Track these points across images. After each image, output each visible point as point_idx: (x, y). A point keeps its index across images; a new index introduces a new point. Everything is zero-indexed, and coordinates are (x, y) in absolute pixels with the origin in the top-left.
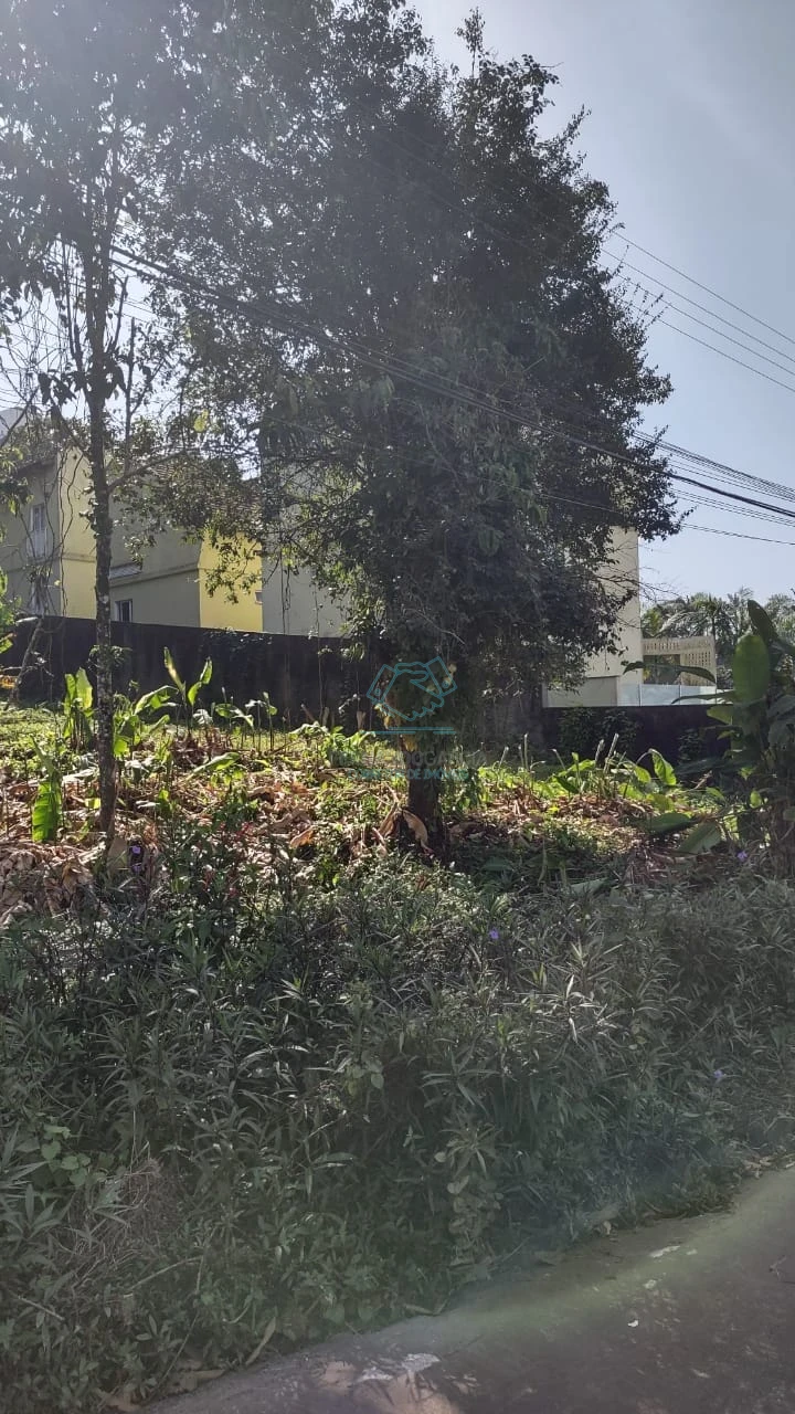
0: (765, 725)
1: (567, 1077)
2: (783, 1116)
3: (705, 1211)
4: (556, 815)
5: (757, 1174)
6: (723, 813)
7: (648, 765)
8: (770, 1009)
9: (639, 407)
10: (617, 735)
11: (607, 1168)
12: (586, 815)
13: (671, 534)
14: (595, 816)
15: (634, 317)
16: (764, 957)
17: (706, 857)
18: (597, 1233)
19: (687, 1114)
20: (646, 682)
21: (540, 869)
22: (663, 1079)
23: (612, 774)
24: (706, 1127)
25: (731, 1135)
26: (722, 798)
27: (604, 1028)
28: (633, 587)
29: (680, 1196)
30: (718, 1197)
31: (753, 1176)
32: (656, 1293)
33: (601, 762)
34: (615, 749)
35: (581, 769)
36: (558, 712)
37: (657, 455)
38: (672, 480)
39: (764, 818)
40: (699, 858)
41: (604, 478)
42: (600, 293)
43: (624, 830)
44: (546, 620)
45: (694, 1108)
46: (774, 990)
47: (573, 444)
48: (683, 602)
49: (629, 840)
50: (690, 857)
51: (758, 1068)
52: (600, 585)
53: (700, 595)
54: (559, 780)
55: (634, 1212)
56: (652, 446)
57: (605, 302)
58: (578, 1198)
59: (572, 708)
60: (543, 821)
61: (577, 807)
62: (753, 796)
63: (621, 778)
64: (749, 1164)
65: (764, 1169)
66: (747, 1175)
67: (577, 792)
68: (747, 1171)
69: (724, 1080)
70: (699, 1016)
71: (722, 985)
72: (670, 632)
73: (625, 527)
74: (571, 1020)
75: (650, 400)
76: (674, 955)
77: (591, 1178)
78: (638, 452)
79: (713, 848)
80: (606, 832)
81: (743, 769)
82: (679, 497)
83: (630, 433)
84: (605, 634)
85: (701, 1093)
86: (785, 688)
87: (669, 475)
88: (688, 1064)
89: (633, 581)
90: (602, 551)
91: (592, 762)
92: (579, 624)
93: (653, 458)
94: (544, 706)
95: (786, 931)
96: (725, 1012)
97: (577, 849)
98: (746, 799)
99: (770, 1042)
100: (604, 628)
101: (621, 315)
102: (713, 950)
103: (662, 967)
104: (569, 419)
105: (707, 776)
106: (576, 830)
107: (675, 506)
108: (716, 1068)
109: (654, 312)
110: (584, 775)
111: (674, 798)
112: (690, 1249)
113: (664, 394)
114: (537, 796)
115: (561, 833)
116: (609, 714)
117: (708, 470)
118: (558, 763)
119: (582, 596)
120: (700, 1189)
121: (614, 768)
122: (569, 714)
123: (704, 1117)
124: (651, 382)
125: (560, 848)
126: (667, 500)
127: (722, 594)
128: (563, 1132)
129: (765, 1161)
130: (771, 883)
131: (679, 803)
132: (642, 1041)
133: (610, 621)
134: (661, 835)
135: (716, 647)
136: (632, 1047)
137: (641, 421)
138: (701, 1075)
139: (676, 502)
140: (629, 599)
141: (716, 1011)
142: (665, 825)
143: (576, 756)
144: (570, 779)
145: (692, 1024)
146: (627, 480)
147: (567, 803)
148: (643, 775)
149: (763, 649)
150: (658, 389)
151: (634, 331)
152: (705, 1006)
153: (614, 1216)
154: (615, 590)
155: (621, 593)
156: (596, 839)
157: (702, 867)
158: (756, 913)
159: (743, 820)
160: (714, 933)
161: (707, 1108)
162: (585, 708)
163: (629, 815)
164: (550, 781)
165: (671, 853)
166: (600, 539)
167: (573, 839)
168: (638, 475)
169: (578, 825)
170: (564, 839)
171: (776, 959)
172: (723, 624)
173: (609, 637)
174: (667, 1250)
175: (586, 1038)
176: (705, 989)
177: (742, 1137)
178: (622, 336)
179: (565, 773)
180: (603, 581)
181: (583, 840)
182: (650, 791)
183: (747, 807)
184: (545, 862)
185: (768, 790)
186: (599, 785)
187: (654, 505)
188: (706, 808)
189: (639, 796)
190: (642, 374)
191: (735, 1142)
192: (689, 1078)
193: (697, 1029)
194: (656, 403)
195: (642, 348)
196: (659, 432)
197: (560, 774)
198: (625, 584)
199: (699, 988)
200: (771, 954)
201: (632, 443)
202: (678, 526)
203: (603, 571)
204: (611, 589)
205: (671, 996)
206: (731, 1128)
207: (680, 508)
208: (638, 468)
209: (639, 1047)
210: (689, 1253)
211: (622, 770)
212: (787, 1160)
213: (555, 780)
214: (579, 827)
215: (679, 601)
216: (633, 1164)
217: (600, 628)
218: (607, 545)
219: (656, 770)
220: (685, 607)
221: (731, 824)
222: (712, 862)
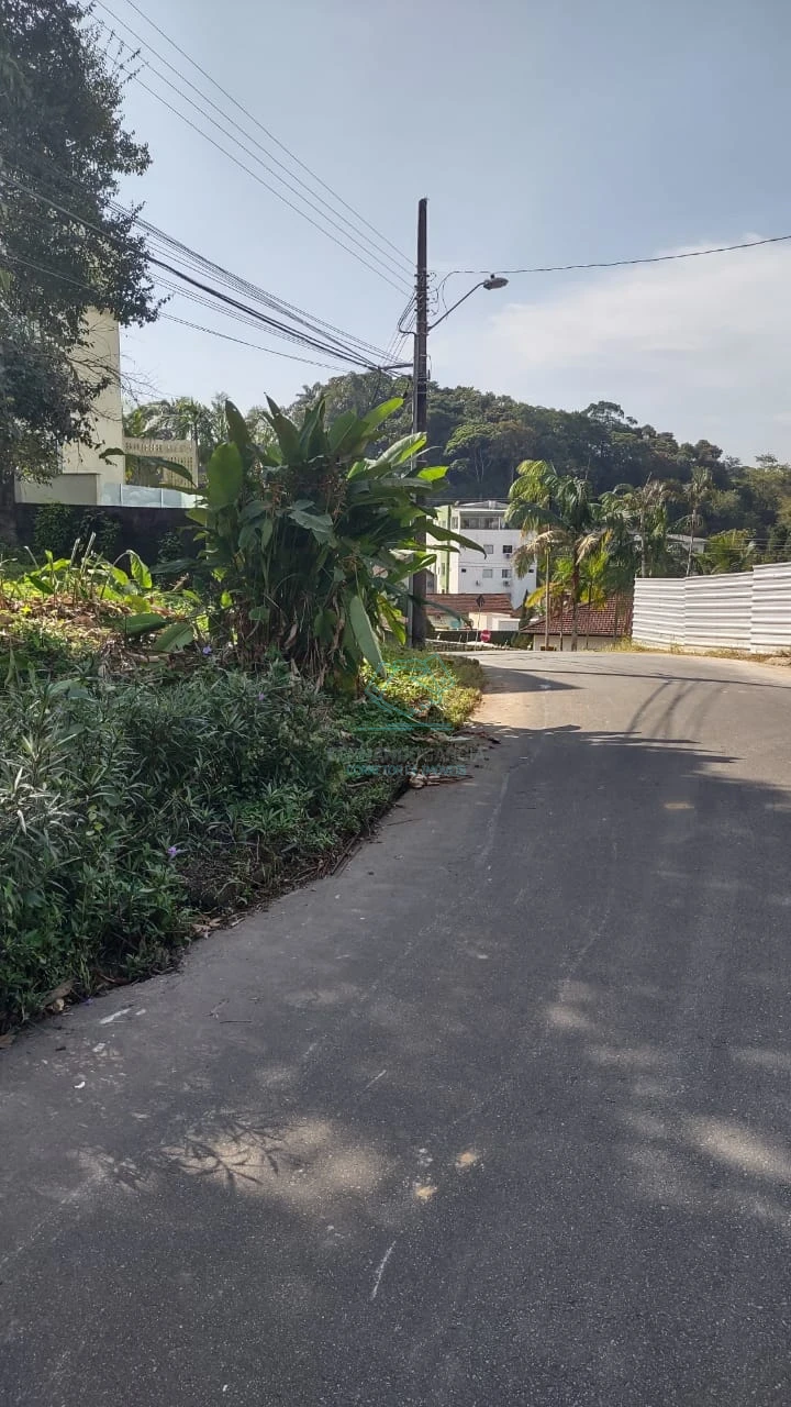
0: (236, 528)
1: (17, 867)
2: (232, 881)
3: (157, 974)
4: (28, 615)
5: (206, 935)
6: (195, 614)
7: (124, 566)
8: (225, 789)
9: (116, 175)
10: (94, 535)
11: (62, 950)
12: (61, 616)
13: (148, 321)
14: (70, 617)
15: (109, 69)
16: (223, 742)
17: (179, 655)
18: (50, 1012)
19: (143, 890)
20: (128, 483)
21: (7, 670)
22: (123, 861)
23: (88, 574)
24: (160, 900)
25: (186, 904)
26: (198, 600)
27: (55, 817)
28: (107, 375)
29: (133, 964)
30: (170, 960)
31: (203, 937)
32: (104, 1054)
33: (77, 562)
34: (92, 548)
35: (56, 569)
36: (31, 509)
37: (135, 232)
38: (150, 264)
39: (233, 617)
40: (172, 657)
41: (77, 249)
42: (69, 32)
43: (99, 631)
44: (11, 399)
45: (151, 884)
46: (231, 772)
47: (43, 204)
48: (169, 405)
49: (105, 639)
50: (164, 655)
51: (213, 842)
52: (72, 368)
53: (183, 399)
54: (32, 579)
55: (88, 986)
56: (127, 221)
57: (76, 43)
58: (30, 982)
59: (48, 505)
60: (13, 622)
61: (51, 608)
62: (224, 597)
63: (99, 579)
64: (198, 928)
65: (212, 930)
66: (197, 937)
67: (50, 592)
68: (197, 934)
69: (178, 856)
70: (159, 800)
71: (183, 770)
72: (153, 433)
73: (100, 308)
74: (19, 812)
75: (128, 170)
76: (137, 745)
77: (43, 961)
78: (113, 226)
79: (185, 647)
80: (82, 632)
81: (216, 571)
82: (156, 283)
83: (105, 203)
84: (78, 423)
85: (158, 870)
86: (255, 493)
87: (146, 256)
88: (147, 845)
89: (107, 368)
90: (75, 331)
91: (68, 562)
92: (48, 408)
93: (129, 235)
94: (17, 501)
95: (243, 718)
96: (184, 794)
97: (50, 650)
98: (218, 600)
99: (225, 818)
100: (75, 415)
101: (93, 64)
102: (175, 738)
103: (122, 756)
104: (38, 174)
105: (184, 578)
106: (49, 631)
107: (152, 291)
108: (171, 845)
109: (131, 67)
110: (60, 575)
111: (151, 601)
112: (139, 1010)
113: (143, 165)
114: (8, 596)
115: (32, 634)
116: (88, 513)
117: (184, 257)
118: (32, 563)
119: (51, 376)
120: (153, 956)
121: (91, 568)
122: (45, 511)
123: (158, 891)
124: (129, 150)
125: (31, 648)
126: (143, 283)
127: (206, 401)
128: (16, 923)
129: (214, 923)
130: (232, 675)
131: (157, 604)
132: (99, 827)
133: (84, 410)
134: (136, 635)
135: (198, 452)
136: (89, 833)
137: (116, 192)
138: (159, 854)
139: (152, 287)
140: (105, 387)
141: (175, 794)
142: (140, 625)
143: (49, 554)
144: (44, 578)
145: (153, 808)
146: (103, 256)
147: (41, 604)
148: (120, 577)
149: (237, 455)
150: (135, 158)
151: (110, 86)
152: (166, 790)
153: (66, 993)
154: (90, 376)
155: (95, 381)
156: (70, 640)
157: (174, 665)
158: (218, 704)
159: (213, 620)
160: (176, 722)
161: (163, 882)
162: (63, 506)
163: (106, 617)
164: (22, 581)
165: (146, 652)
166: (73, 319)
167: (46, 640)
168: (115, 252)
169: (51, 627)
170: (36, 640)
171: (233, 744)
172: (206, 429)
173: (83, 428)
174: (118, 1014)
175: (38, 828)
176: (167, 775)
177: (194, 904)
178: (95, 88)
179: (39, 573)
180: (75, 365)
181: (57, 640)
182: (129, 593)
183: (218, 607)
184: (12, 662)
185: (237, 591)
186: (75, 586)
187: (131, 287)
188: (181, 610)
189: (118, 597)
190: (118, 138)
191: (188, 910)
192: (149, 857)
193: (157, 812)
194: (134, 174)
195: (117, 107)
196: (136, 207)
197: (33, 574)
198: (98, 370)
199: (160, 775)
200: (228, 740)
201: (108, 214)
202: (155, 312)
203: (77, 353)
204: (84, 374)
205: (133, 783)
206: (185, 898)
207: (158, 293)
208: (114, 245)
209: (96, 833)
210: (138, 1014)
211: (100, 571)
212: (234, 920)
213: (27, 579)
214: (53, 629)
215: (164, 402)
216: (89, 942)
217: (72, 415)
218: (81, 326)
219: (133, 572)
220: (169, 409)
221: (203, 623)
222: (184, 660)
